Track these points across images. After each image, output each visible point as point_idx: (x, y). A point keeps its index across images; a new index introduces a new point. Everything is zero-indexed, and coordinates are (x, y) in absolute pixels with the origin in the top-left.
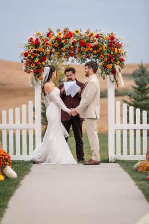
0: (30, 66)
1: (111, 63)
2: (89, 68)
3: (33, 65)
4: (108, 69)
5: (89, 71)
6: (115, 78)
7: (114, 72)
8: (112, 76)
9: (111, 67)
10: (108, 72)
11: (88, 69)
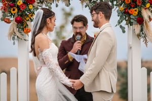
0: (10, 12)
1: (136, 6)
2: (98, 13)
3: (14, 10)
4: (131, 17)
5: (97, 17)
6: (142, 30)
7: (140, 21)
8: (137, 28)
9: (137, 13)
10: (132, 21)
11: (96, 15)
